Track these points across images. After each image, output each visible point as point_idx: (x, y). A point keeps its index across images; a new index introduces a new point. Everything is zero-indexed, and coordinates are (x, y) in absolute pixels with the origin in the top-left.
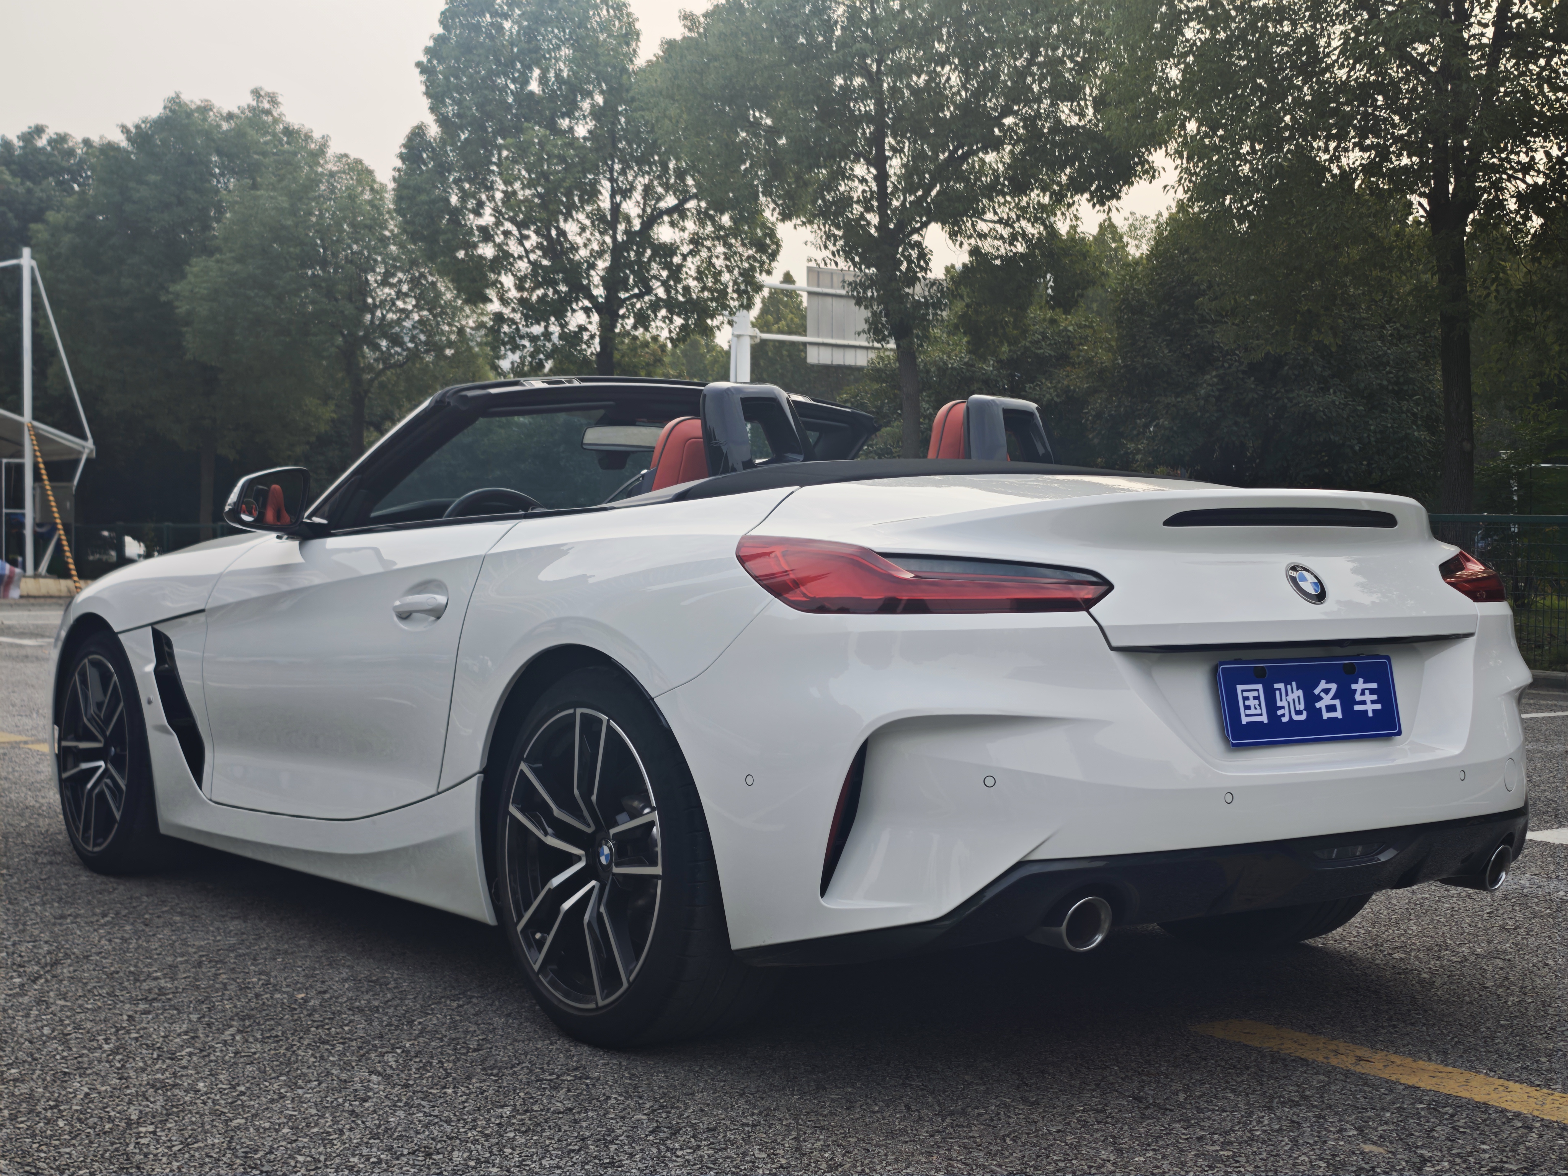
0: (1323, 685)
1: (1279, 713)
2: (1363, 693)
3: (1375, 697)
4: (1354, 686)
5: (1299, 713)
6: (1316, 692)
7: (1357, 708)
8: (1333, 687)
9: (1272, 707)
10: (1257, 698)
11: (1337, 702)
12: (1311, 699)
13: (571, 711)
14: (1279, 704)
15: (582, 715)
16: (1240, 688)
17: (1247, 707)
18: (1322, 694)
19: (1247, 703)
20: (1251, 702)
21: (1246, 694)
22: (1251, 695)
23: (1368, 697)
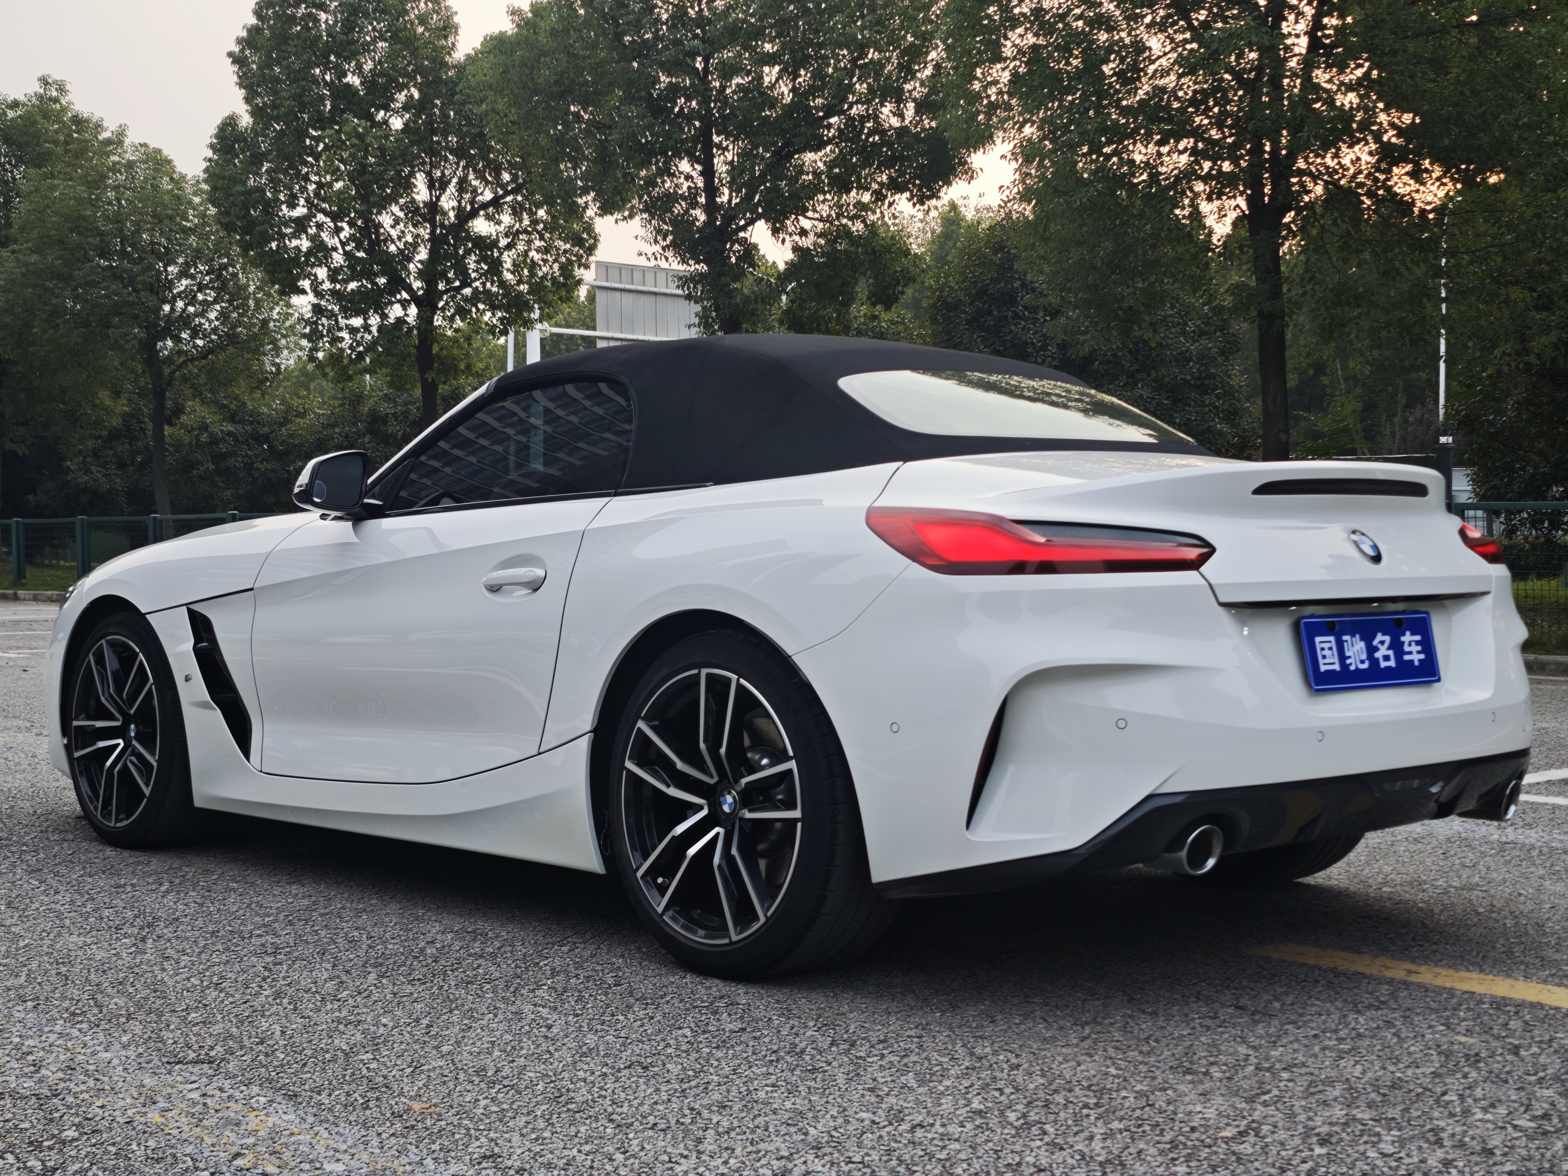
0: (1380, 637)
1: (1348, 661)
2: (1410, 645)
3: (1419, 648)
4: (1403, 639)
5: (1362, 662)
6: (1375, 643)
7: (1407, 657)
8: (1387, 639)
9: (1342, 657)
10: (1330, 649)
11: (1391, 653)
12: (1371, 650)
13: (695, 671)
14: (1347, 654)
15: (708, 675)
16: (1318, 639)
17: (1324, 657)
18: (1380, 646)
19: (1324, 653)
20: (1327, 652)
21: (1323, 645)
22: (1326, 646)
23: (1415, 648)
